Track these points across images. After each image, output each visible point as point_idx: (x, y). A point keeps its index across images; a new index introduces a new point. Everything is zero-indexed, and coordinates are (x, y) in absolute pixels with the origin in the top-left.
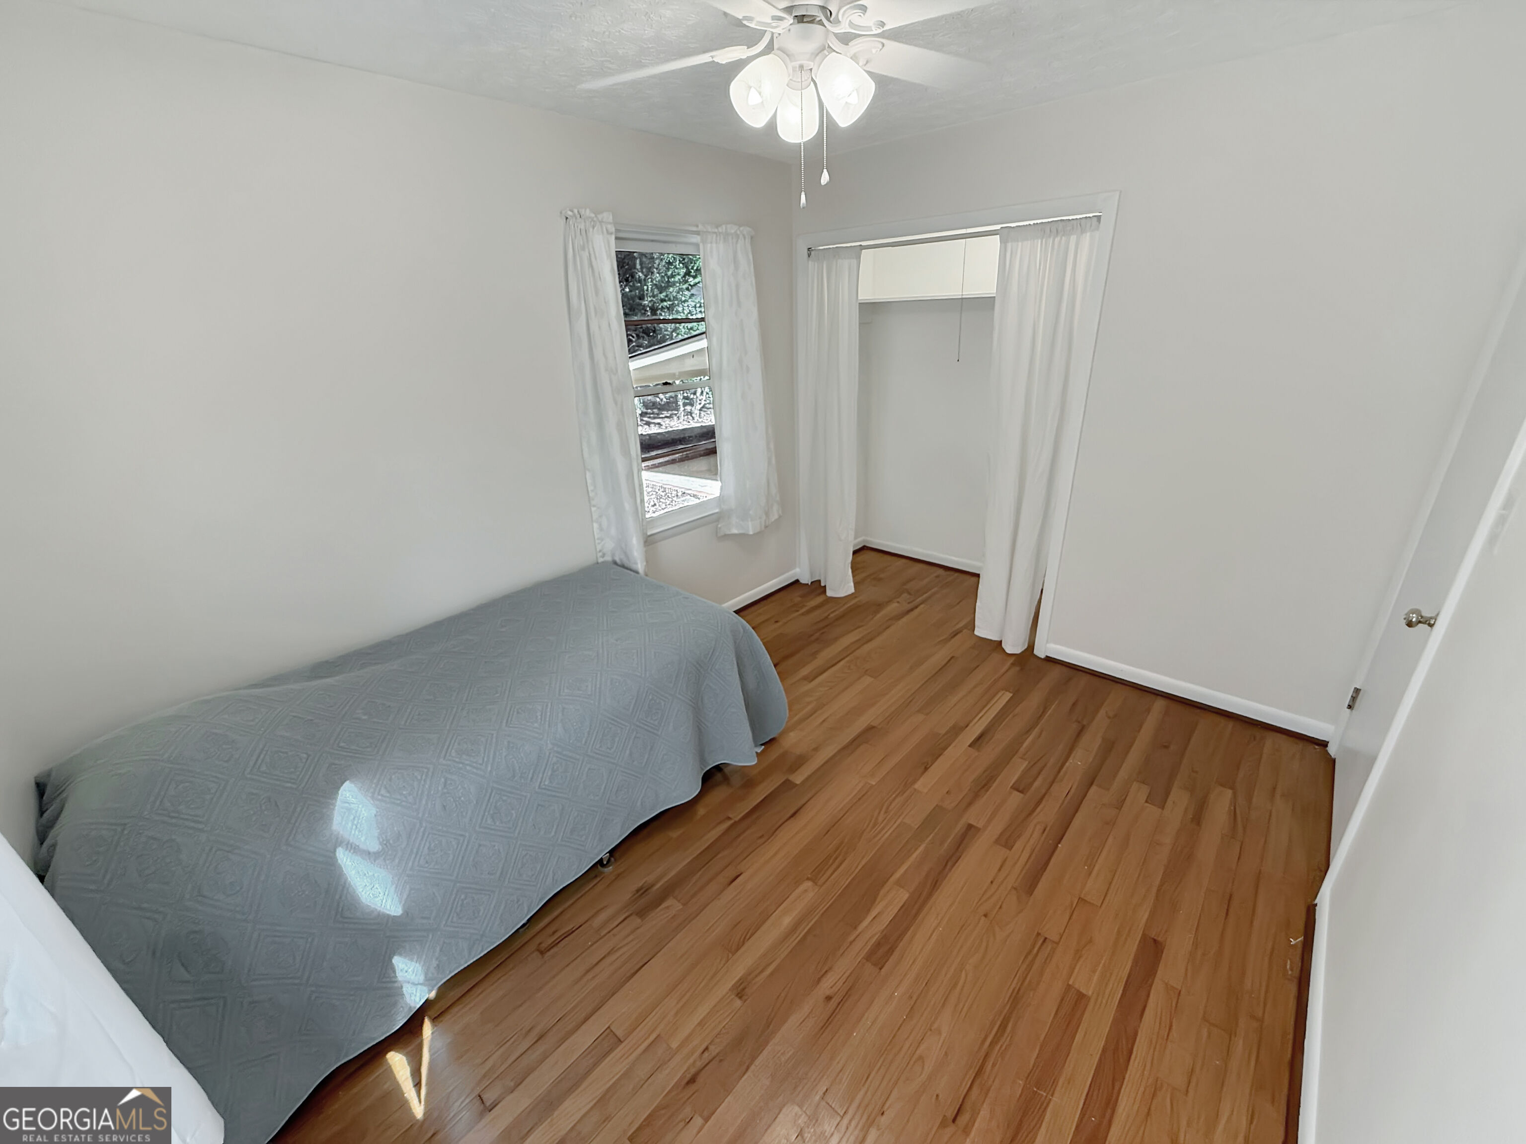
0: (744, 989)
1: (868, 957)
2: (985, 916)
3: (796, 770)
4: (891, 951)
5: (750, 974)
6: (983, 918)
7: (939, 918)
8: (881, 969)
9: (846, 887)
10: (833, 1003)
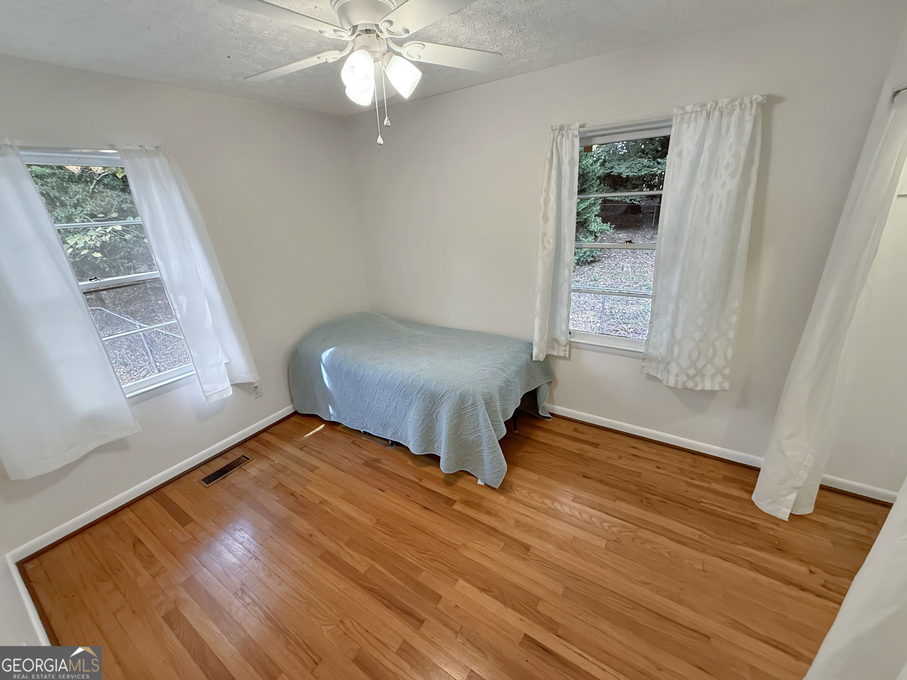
0: (323, 503)
1: (327, 552)
2: (341, 622)
3: (467, 505)
4: (328, 562)
5: (330, 505)
6: (339, 619)
7: (344, 591)
8: (319, 558)
9: (372, 539)
10: (309, 538)
